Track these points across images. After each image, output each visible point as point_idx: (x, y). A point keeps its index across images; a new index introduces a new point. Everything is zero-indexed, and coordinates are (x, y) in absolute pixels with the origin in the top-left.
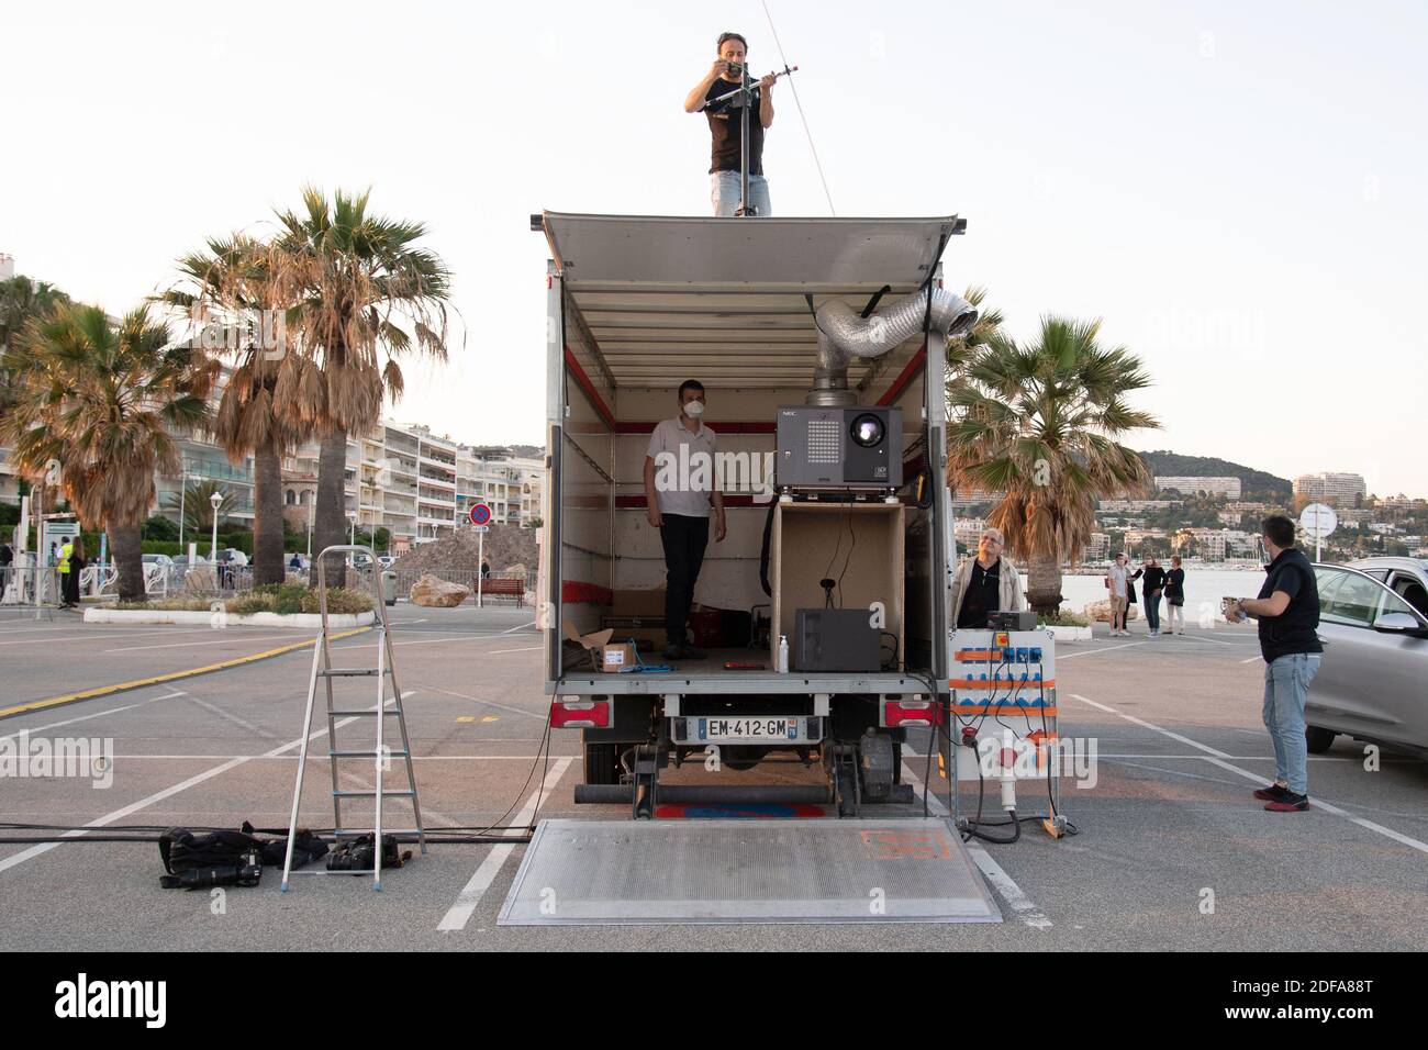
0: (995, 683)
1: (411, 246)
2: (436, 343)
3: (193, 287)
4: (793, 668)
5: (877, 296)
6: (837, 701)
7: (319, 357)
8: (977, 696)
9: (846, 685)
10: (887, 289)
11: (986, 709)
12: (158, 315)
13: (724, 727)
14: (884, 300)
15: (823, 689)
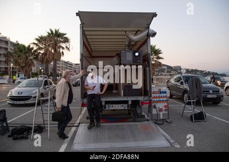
0: (159, 97)
1: (65, 36)
2: (68, 49)
3: (36, 42)
4: (124, 95)
5: (137, 32)
6: (133, 101)
7: (53, 51)
8: (156, 100)
9: (134, 98)
10: (139, 31)
11: (157, 102)
12: (32, 46)
13: (113, 106)
14: (138, 32)
15: (130, 99)
